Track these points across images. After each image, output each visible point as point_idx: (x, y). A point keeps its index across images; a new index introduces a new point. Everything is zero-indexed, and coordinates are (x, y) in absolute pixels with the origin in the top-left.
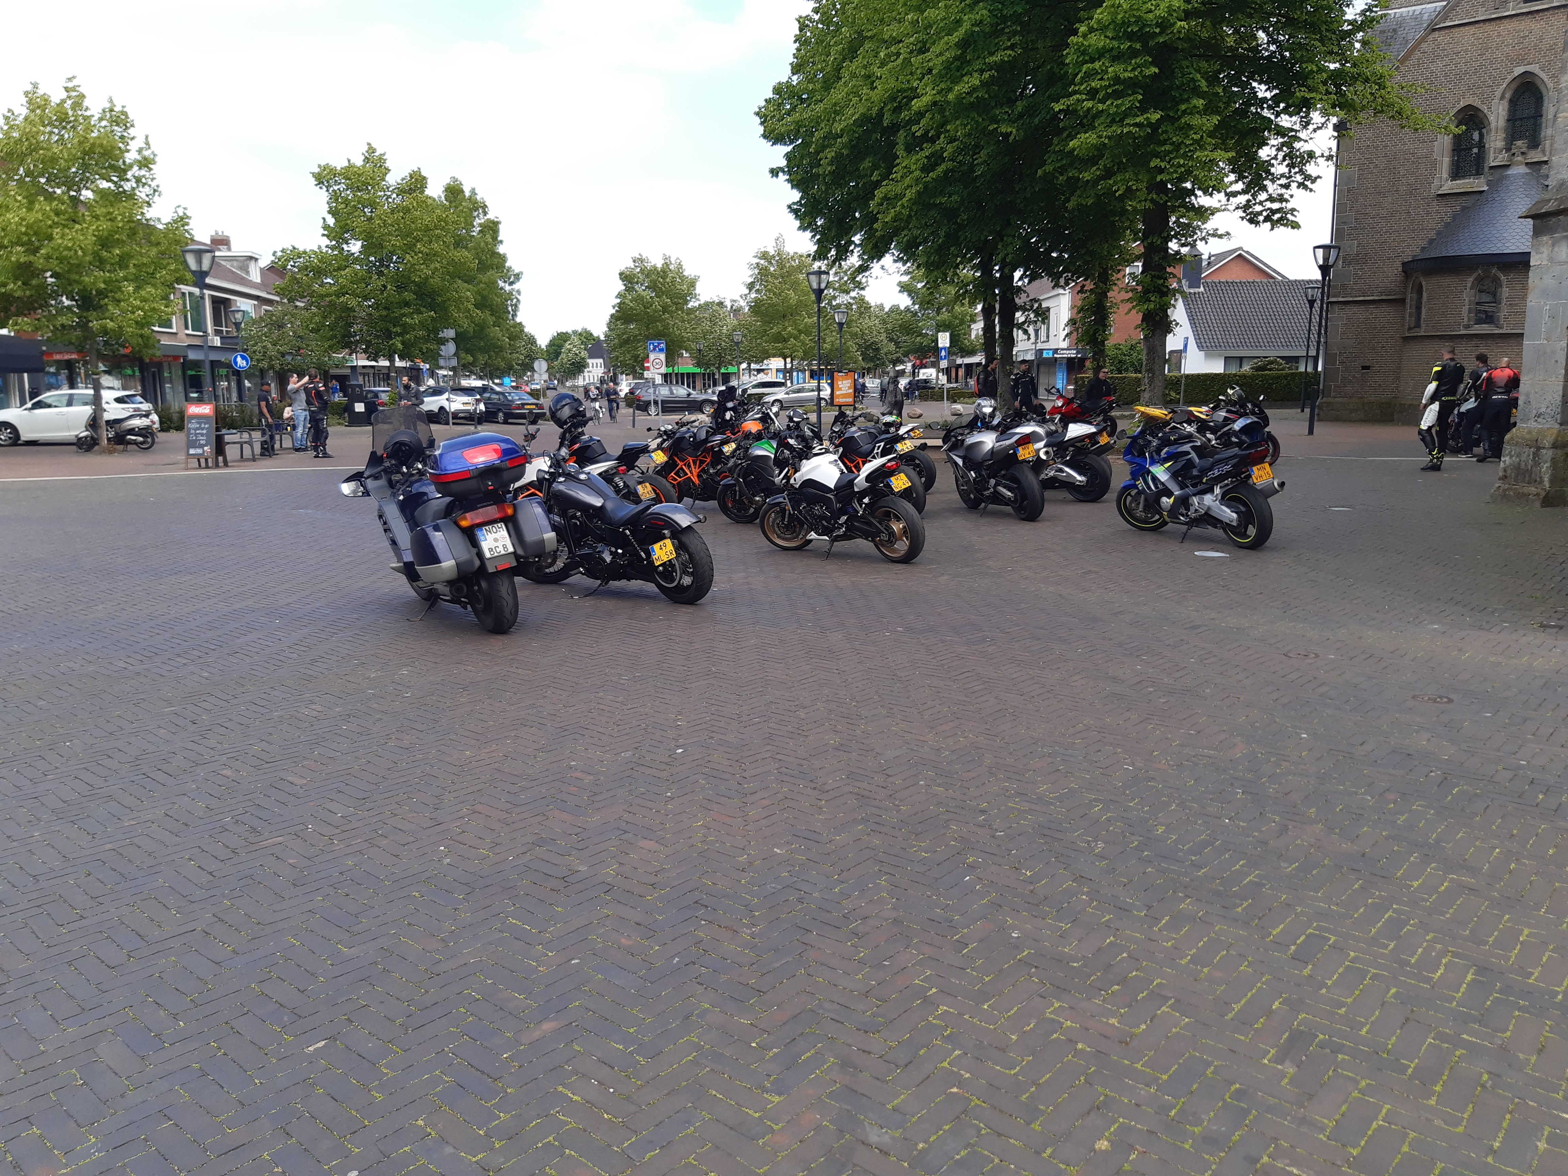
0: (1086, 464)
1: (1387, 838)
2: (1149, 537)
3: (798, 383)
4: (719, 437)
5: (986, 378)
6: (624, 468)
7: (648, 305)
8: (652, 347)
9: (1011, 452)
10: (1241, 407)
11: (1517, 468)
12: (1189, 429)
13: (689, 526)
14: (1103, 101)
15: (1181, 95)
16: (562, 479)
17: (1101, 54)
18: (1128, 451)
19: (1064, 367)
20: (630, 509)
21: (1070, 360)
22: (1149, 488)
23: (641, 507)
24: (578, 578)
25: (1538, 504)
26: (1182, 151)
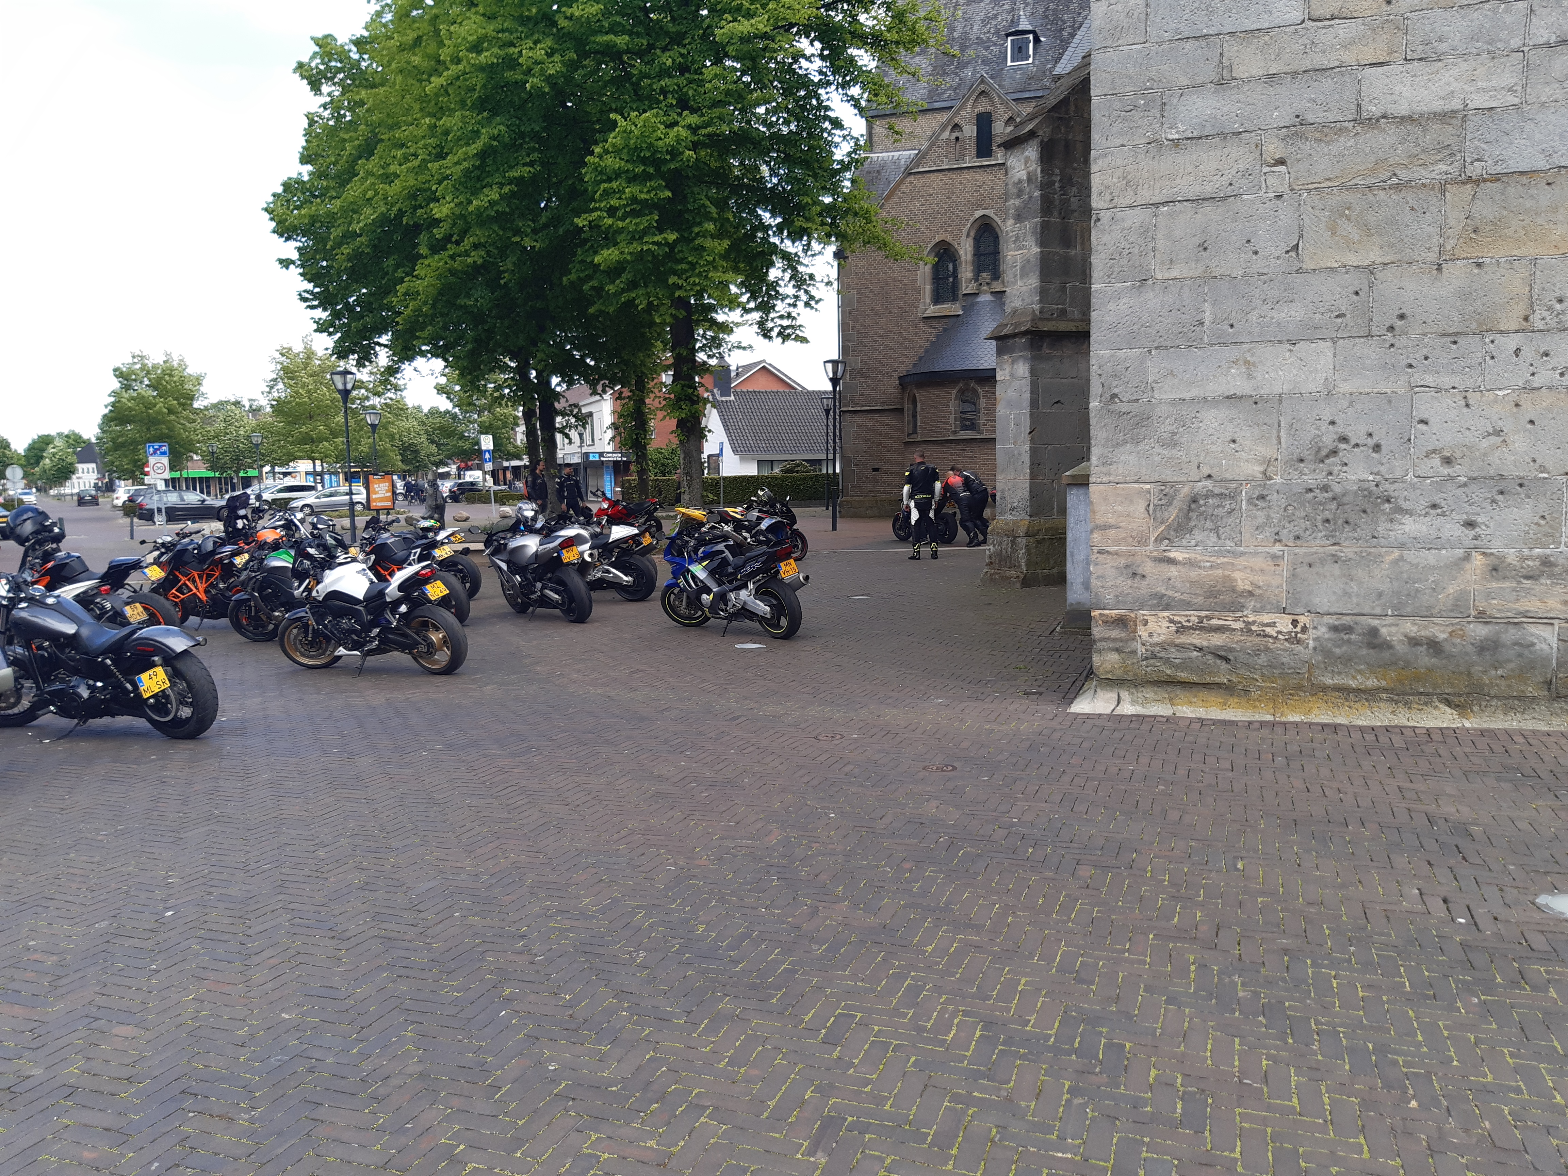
0: (631, 564)
1: (904, 907)
2: (693, 632)
3: (331, 487)
4: (229, 548)
5: (534, 481)
6: (108, 587)
7: (151, 405)
8: (151, 450)
9: (556, 555)
10: (771, 507)
11: (999, 554)
12: (728, 528)
13: (185, 651)
14: (623, 219)
15: (694, 219)
16: (23, 605)
17: (617, 174)
18: (668, 552)
19: (611, 470)
20: (114, 634)
21: (616, 463)
22: (690, 586)
23: (125, 631)
24: (49, 718)
25: (1018, 585)
26: (697, 271)
